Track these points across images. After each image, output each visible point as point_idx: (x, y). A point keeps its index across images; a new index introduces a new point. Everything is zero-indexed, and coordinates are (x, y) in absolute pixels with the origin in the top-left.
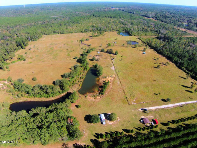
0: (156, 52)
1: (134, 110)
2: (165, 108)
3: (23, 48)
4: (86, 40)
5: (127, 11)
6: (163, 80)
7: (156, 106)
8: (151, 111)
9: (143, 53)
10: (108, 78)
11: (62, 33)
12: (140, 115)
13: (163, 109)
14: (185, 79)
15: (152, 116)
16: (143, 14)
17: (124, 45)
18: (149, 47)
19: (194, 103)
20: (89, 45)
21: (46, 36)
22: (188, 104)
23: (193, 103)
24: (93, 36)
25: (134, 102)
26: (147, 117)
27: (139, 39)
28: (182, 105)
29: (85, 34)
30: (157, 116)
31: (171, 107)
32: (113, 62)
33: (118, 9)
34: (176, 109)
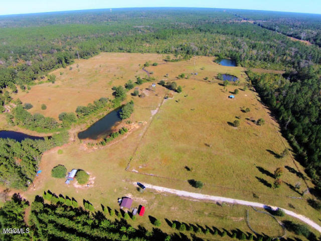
0: (259, 99)
1: (126, 181)
2: (183, 196)
3: (63, 67)
4: (153, 65)
5: (266, 26)
6: (226, 149)
7: (169, 187)
8: (152, 192)
9: (229, 97)
10: (133, 124)
11: (129, 52)
12: (128, 191)
13: (177, 196)
14: (278, 156)
15: (144, 201)
16: (291, 33)
17: (208, 80)
18: (252, 88)
19: (256, 207)
20: (151, 73)
21: (105, 53)
22: (238, 205)
23: (252, 207)
24: (169, 61)
25: (137, 168)
26: (137, 198)
27: (245, 74)
28: (223, 202)
29: (160, 56)
30: (155, 204)
31: (197, 199)
32: (162, 103)
33: (252, 22)
34: (204, 205)
